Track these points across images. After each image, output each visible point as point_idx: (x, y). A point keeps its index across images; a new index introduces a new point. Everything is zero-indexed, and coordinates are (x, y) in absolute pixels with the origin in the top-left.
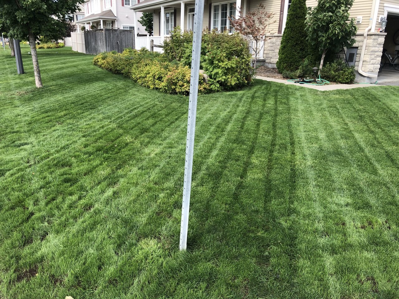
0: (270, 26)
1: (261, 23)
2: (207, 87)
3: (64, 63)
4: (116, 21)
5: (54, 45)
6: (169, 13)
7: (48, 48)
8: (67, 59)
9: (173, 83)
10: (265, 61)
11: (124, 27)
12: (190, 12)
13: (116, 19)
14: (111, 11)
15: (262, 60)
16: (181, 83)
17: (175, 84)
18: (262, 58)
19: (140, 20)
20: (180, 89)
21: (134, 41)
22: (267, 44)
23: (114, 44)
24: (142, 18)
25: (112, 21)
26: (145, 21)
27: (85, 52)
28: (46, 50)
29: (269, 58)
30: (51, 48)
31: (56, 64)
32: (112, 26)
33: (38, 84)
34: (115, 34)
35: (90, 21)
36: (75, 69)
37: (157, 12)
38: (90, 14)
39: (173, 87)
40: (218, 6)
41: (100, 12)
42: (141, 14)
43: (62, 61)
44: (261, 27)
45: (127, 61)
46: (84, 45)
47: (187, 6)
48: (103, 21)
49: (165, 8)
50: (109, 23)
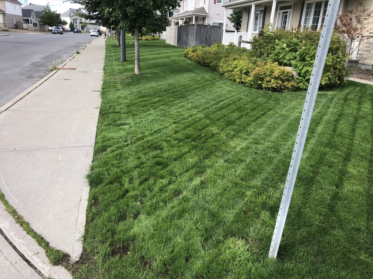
0: (369, 25)
1: (359, 21)
2: (295, 85)
3: (159, 54)
4: (207, 17)
5: (151, 38)
6: (258, 11)
7: (146, 40)
8: (161, 50)
9: (260, 78)
10: (358, 62)
11: (213, 23)
12: (281, 10)
13: (207, 16)
14: (203, 8)
15: (355, 60)
16: (268, 79)
17: (262, 79)
18: (355, 59)
19: (230, 17)
20: (267, 84)
21: (221, 37)
22: (363, 44)
23: (203, 39)
24: (231, 15)
25: (203, 18)
26: (234, 18)
27: (176, 45)
28: (144, 41)
29: (363, 59)
30: (148, 40)
31: (152, 54)
32: (203, 22)
33: (136, 71)
34: (205, 30)
35: (184, 17)
36: (168, 60)
37: (248, 9)
38: (184, 11)
39: (260, 82)
40: (312, 3)
41: (193, 9)
42: (231, 12)
43: (157, 52)
44: (359, 26)
45: (216, 55)
46: (176, 39)
47: (278, 4)
48: (196, 17)
49: (256, 6)
50: (201, 19)
